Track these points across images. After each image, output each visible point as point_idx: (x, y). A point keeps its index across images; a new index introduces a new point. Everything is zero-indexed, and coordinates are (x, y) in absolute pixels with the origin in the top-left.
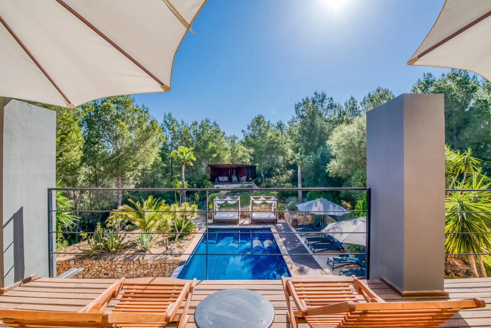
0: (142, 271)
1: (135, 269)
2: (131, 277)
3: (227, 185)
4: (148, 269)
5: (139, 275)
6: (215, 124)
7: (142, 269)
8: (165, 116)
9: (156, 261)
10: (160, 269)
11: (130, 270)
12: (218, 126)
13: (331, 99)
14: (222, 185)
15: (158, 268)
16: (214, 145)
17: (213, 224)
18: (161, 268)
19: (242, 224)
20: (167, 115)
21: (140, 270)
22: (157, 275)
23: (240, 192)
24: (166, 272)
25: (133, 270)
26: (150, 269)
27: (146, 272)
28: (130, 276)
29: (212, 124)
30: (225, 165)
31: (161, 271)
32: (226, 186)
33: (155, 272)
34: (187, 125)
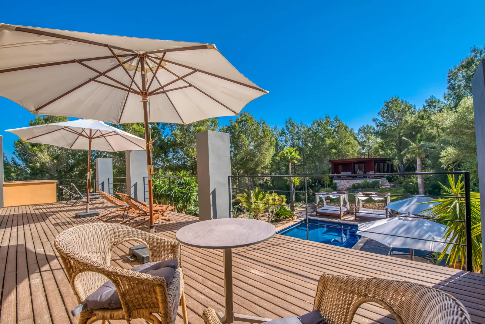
3: (348, 180)
6: (336, 119)
8: (286, 122)
12: (339, 120)
14: (342, 181)
16: (331, 141)
17: (316, 216)
19: (344, 220)
20: (288, 120)
23: (362, 188)
29: (332, 120)
30: (350, 159)
32: (346, 182)
34: (306, 125)
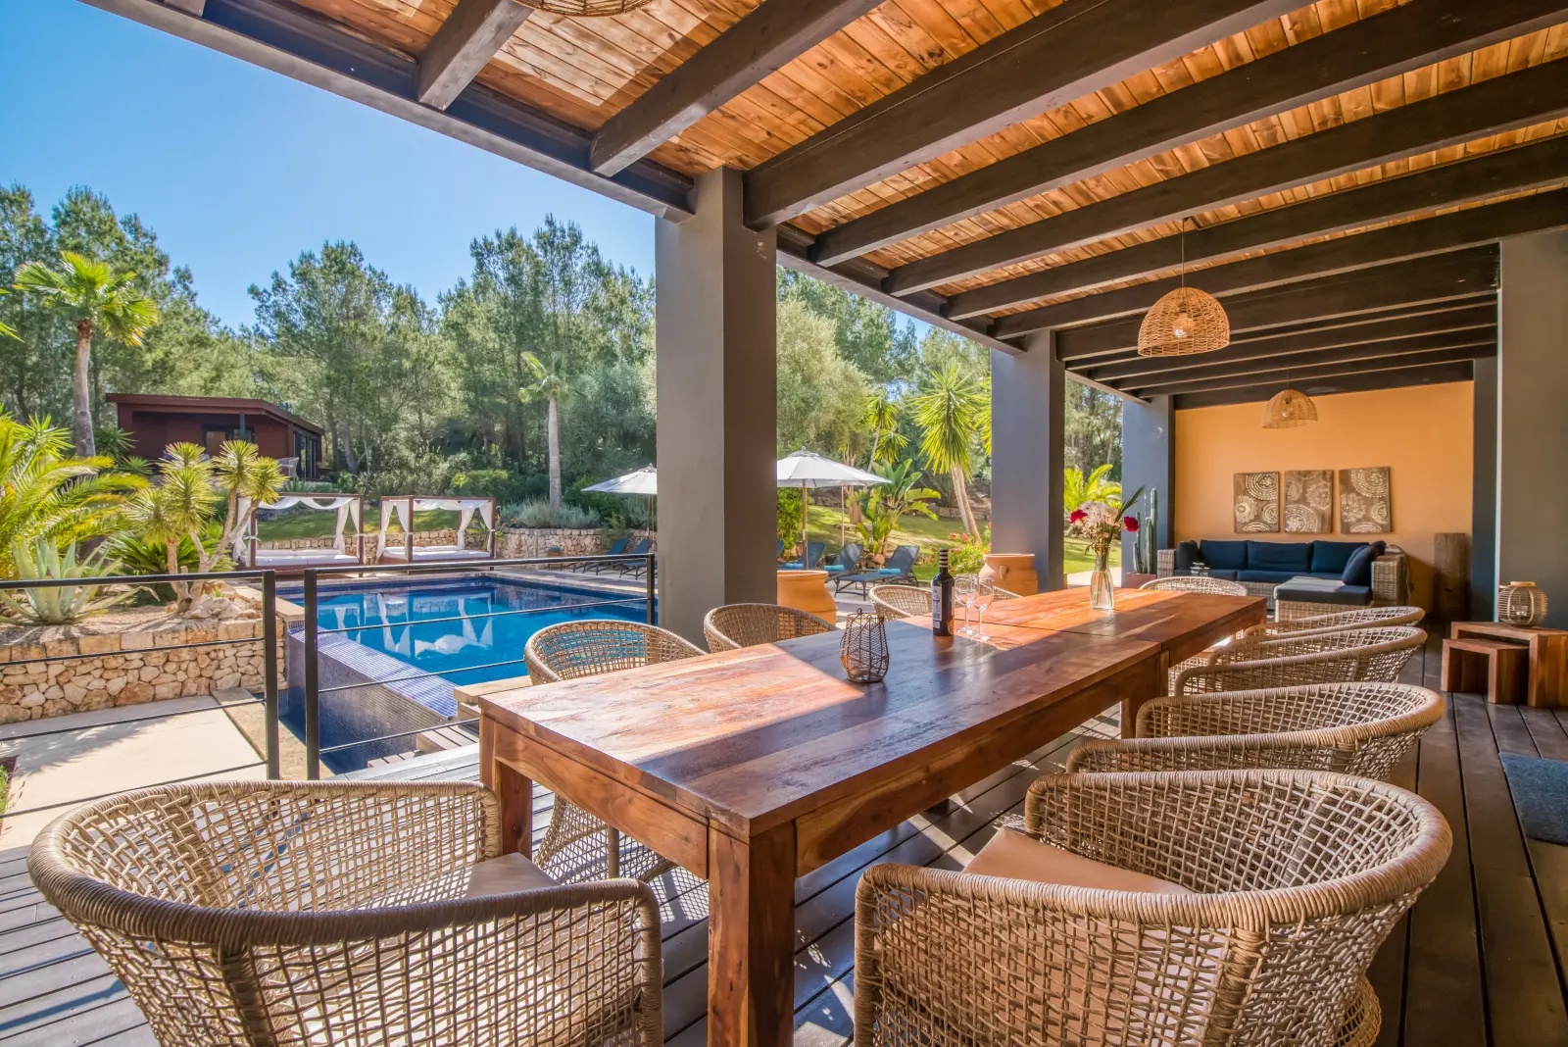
0: (98, 684)
1: (52, 681)
2: (30, 718)
4: (126, 670)
5: (78, 700)
7: (97, 673)
9: (170, 636)
10: (193, 664)
11: (22, 686)
13: (595, 250)
15: (180, 662)
18: (196, 660)
21: (83, 681)
22: (178, 691)
24: (219, 673)
25: (43, 687)
26: (139, 669)
27: (116, 685)
28: (21, 713)
31: (194, 671)
33: (168, 678)
